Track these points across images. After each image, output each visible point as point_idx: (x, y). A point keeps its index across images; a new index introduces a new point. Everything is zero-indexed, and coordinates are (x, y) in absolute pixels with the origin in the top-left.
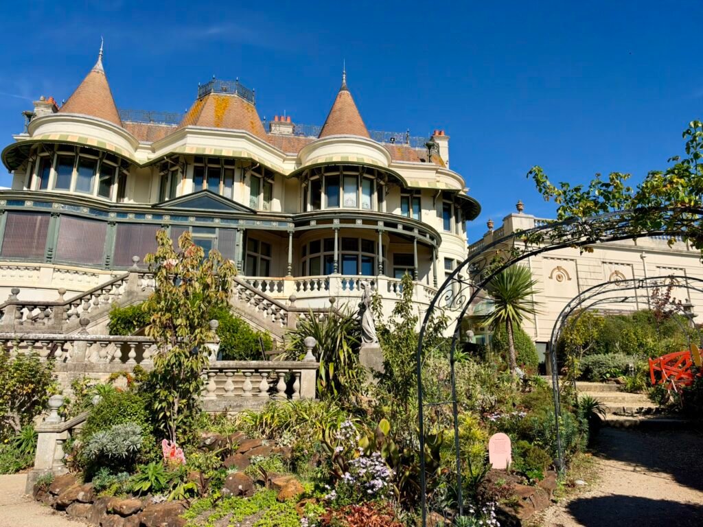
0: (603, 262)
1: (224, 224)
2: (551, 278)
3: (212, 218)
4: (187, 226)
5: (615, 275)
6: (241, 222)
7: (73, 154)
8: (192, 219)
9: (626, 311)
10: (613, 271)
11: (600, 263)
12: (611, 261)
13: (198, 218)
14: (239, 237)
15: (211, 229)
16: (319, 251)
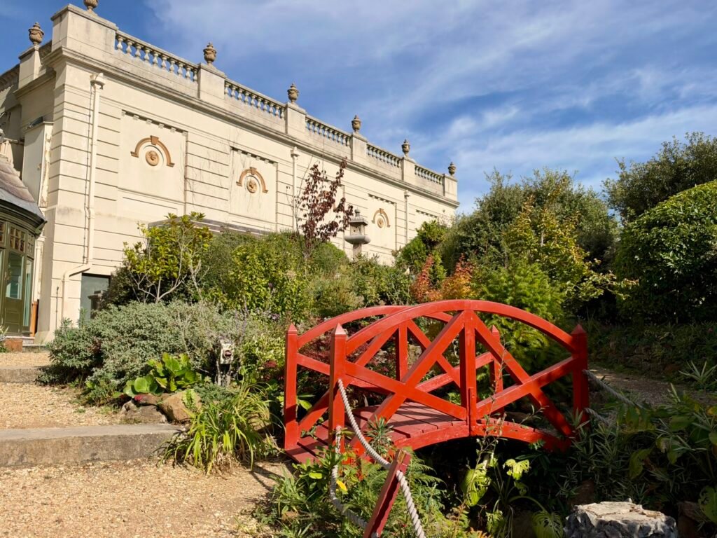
0: (234, 149)
2: (135, 154)
5: (249, 174)
9: (258, 231)
10: (248, 168)
11: (228, 149)
12: (247, 150)
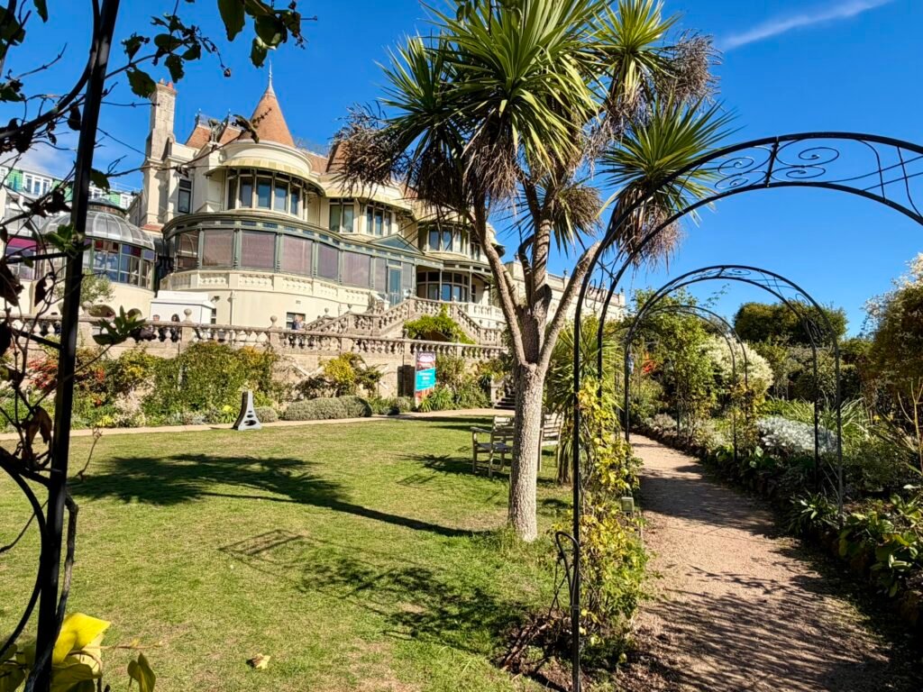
1: (406, 260)
3: (399, 255)
4: (385, 259)
6: (416, 260)
7: (250, 175)
8: (389, 254)
13: (392, 253)
14: (414, 269)
15: (399, 263)
16: (425, 280)
